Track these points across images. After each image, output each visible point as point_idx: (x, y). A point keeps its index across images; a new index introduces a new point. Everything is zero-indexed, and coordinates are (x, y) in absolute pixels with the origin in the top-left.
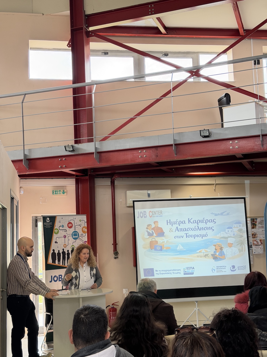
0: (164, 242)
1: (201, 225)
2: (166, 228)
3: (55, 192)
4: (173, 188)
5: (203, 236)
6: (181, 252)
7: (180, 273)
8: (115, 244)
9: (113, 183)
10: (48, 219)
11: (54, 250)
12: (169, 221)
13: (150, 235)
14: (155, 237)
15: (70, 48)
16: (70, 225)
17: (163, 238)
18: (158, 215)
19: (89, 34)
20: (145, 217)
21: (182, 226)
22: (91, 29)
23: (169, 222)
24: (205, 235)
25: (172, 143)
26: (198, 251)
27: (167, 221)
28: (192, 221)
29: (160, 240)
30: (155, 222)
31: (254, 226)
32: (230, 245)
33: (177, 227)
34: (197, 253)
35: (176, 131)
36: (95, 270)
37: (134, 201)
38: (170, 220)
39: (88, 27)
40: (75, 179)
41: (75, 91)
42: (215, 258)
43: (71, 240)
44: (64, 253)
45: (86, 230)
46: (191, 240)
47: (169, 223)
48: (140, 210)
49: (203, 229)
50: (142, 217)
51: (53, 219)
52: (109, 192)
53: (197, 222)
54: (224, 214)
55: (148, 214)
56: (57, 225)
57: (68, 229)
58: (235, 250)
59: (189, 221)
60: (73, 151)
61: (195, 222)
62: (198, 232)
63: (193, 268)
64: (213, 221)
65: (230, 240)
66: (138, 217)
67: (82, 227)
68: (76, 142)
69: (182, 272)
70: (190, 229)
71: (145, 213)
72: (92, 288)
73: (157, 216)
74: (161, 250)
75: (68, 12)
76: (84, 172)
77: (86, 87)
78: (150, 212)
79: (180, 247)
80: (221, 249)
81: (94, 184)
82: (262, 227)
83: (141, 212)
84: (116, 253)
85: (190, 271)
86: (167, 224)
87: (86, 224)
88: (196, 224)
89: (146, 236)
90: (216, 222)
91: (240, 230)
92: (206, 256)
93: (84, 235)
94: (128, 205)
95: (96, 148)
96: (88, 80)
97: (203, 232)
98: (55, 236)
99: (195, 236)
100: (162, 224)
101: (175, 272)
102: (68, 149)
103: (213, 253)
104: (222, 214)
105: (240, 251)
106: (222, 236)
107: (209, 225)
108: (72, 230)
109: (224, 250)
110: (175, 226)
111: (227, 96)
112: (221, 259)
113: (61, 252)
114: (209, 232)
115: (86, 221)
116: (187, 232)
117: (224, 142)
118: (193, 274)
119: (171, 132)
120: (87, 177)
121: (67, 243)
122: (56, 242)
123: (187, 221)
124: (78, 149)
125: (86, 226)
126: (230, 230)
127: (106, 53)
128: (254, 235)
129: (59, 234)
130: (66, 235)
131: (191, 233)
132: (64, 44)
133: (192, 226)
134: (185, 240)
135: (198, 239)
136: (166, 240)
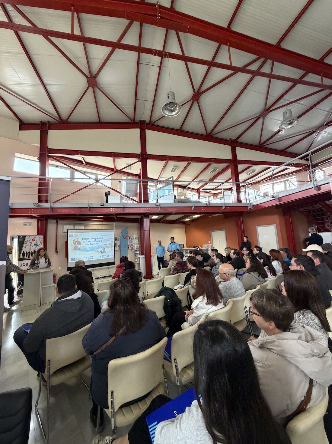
1: (97, 240)
2: (82, 241)
3: (25, 224)
4: (85, 225)
6: (88, 251)
8: (56, 248)
9: (57, 222)
10: (21, 237)
11: (24, 252)
13: (75, 244)
14: (77, 245)
15: (39, 161)
16: (34, 240)
17: (80, 245)
19: (49, 157)
21: (89, 240)
22: (50, 155)
24: (99, 244)
25: (88, 207)
28: (93, 238)
29: (79, 246)
30: (77, 239)
31: (116, 240)
32: (108, 247)
34: (95, 251)
35: (90, 202)
36: (48, 259)
37: (68, 230)
38: (84, 238)
39: (49, 153)
40: (37, 219)
41: (40, 179)
42: (102, 252)
43: (34, 247)
44: (29, 253)
45: (42, 242)
46: (93, 246)
48: (70, 234)
50: (71, 237)
51: (24, 237)
52: (55, 225)
53: (95, 239)
55: (74, 235)
56: (26, 240)
57: (32, 241)
58: (109, 249)
59: (92, 238)
60: (38, 206)
62: (95, 243)
64: (102, 238)
65: (108, 246)
66: (69, 237)
67: (40, 241)
68: (39, 202)
69: (88, 258)
72: (46, 267)
73: (78, 236)
74: (79, 250)
75: (39, 145)
76: (42, 216)
77: (46, 179)
79: (87, 249)
80: (104, 249)
81: (47, 222)
82: (119, 241)
83: (71, 235)
84: (57, 252)
85: (91, 258)
86: (83, 240)
87: (42, 239)
89: (73, 244)
91: (112, 242)
93: (41, 244)
94: (64, 231)
95: (51, 206)
96: (47, 176)
97: (97, 243)
98: (25, 245)
100: (80, 240)
101: (85, 258)
102: (35, 205)
103: (101, 250)
104: (105, 236)
105: (111, 249)
106: (105, 244)
107: (100, 240)
108: (35, 242)
109: (105, 249)
110: (86, 240)
111: (109, 192)
112: (104, 253)
113: (28, 252)
114: (100, 242)
115: (42, 238)
116: (91, 243)
117: (109, 208)
119: (87, 202)
120: (44, 219)
121: (31, 248)
122: (25, 248)
123: (91, 238)
124: (41, 206)
125: (42, 240)
126: (108, 242)
127: (56, 166)
128: (116, 243)
129: (27, 244)
130: (31, 244)
131: (92, 243)
132: (36, 159)
133: (93, 240)
134: (90, 246)
135: (95, 245)
136: (81, 246)
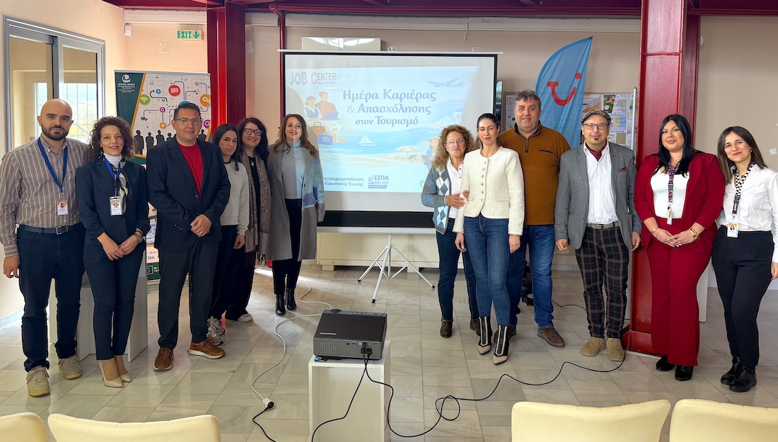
0: (337, 129)
1: (407, 103)
2: (341, 105)
3: (181, 34)
5: (408, 123)
6: (367, 149)
7: (361, 185)
10: (127, 77)
12: (347, 93)
13: (311, 115)
14: (322, 119)
16: (174, 91)
17: (335, 122)
18: (328, 80)
20: (303, 83)
21: (372, 103)
23: (347, 95)
24: (414, 122)
26: (398, 149)
27: (345, 91)
28: (390, 94)
29: (329, 125)
30: (321, 94)
33: (362, 105)
34: (397, 152)
37: (284, 54)
38: (349, 91)
40: (206, 13)
44: (160, 137)
45: (209, 101)
46: (387, 128)
47: (347, 97)
48: (295, 71)
49: (410, 109)
50: (298, 83)
51: (137, 78)
52: (276, 36)
53: (400, 97)
54: (453, 84)
55: (309, 78)
56: (146, 88)
57: (169, 97)
59: (385, 94)
61: (396, 96)
62: (400, 116)
63: (387, 178)
64: (431, 96)
66: (292, 83)
67: (200, 95)
69: (366, 183)
70: (387, 109)
71: (304, 76)
73: (327, 83)
74: (330, 143)
78: (314, 75)
79: (365, 140)
81: (243, 22)
83: (297, 74)
85: (381, 182)
86: (344, 99)
87: (209, 90)
88: (397, 101)
90: (435, 99)
92: (411, 157)
93: (205, 108)
97: (411, 116)
98: (141, 110)
99: (393, 122)
100: (335, 98)
101: (352, 182)
103: (425, 154)
104: (448, 84)
107: (423, 103)
110: (358, 103)
113: (154, 135)
114: (422, 116)
116: (379, 114)
118: (385, 187)
120: (224, 9)
121: (166, 122)
122: (143, 119)
123: (381, 95)
125: (209, 93)
129: (150, 105)
130: (166, 107)
131: (387, 116)
133: (390, 103)
134: (375, 128)
135: (399, 128)
136: (339, 127)
